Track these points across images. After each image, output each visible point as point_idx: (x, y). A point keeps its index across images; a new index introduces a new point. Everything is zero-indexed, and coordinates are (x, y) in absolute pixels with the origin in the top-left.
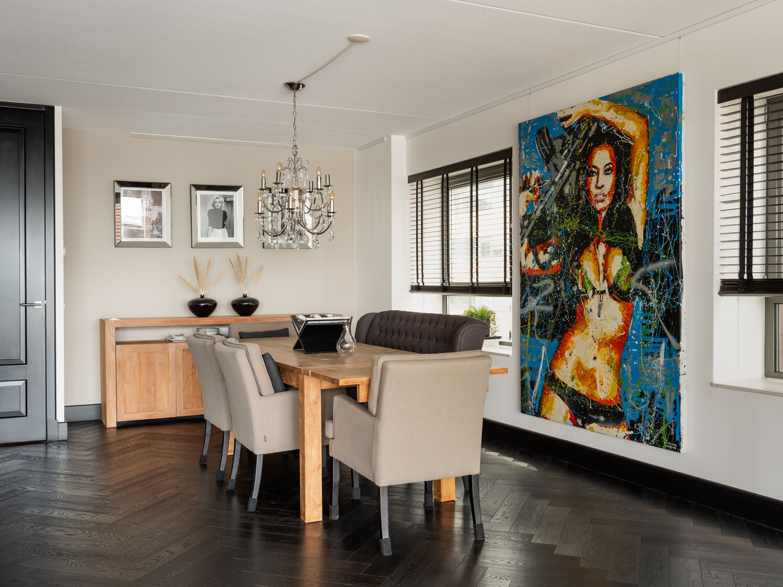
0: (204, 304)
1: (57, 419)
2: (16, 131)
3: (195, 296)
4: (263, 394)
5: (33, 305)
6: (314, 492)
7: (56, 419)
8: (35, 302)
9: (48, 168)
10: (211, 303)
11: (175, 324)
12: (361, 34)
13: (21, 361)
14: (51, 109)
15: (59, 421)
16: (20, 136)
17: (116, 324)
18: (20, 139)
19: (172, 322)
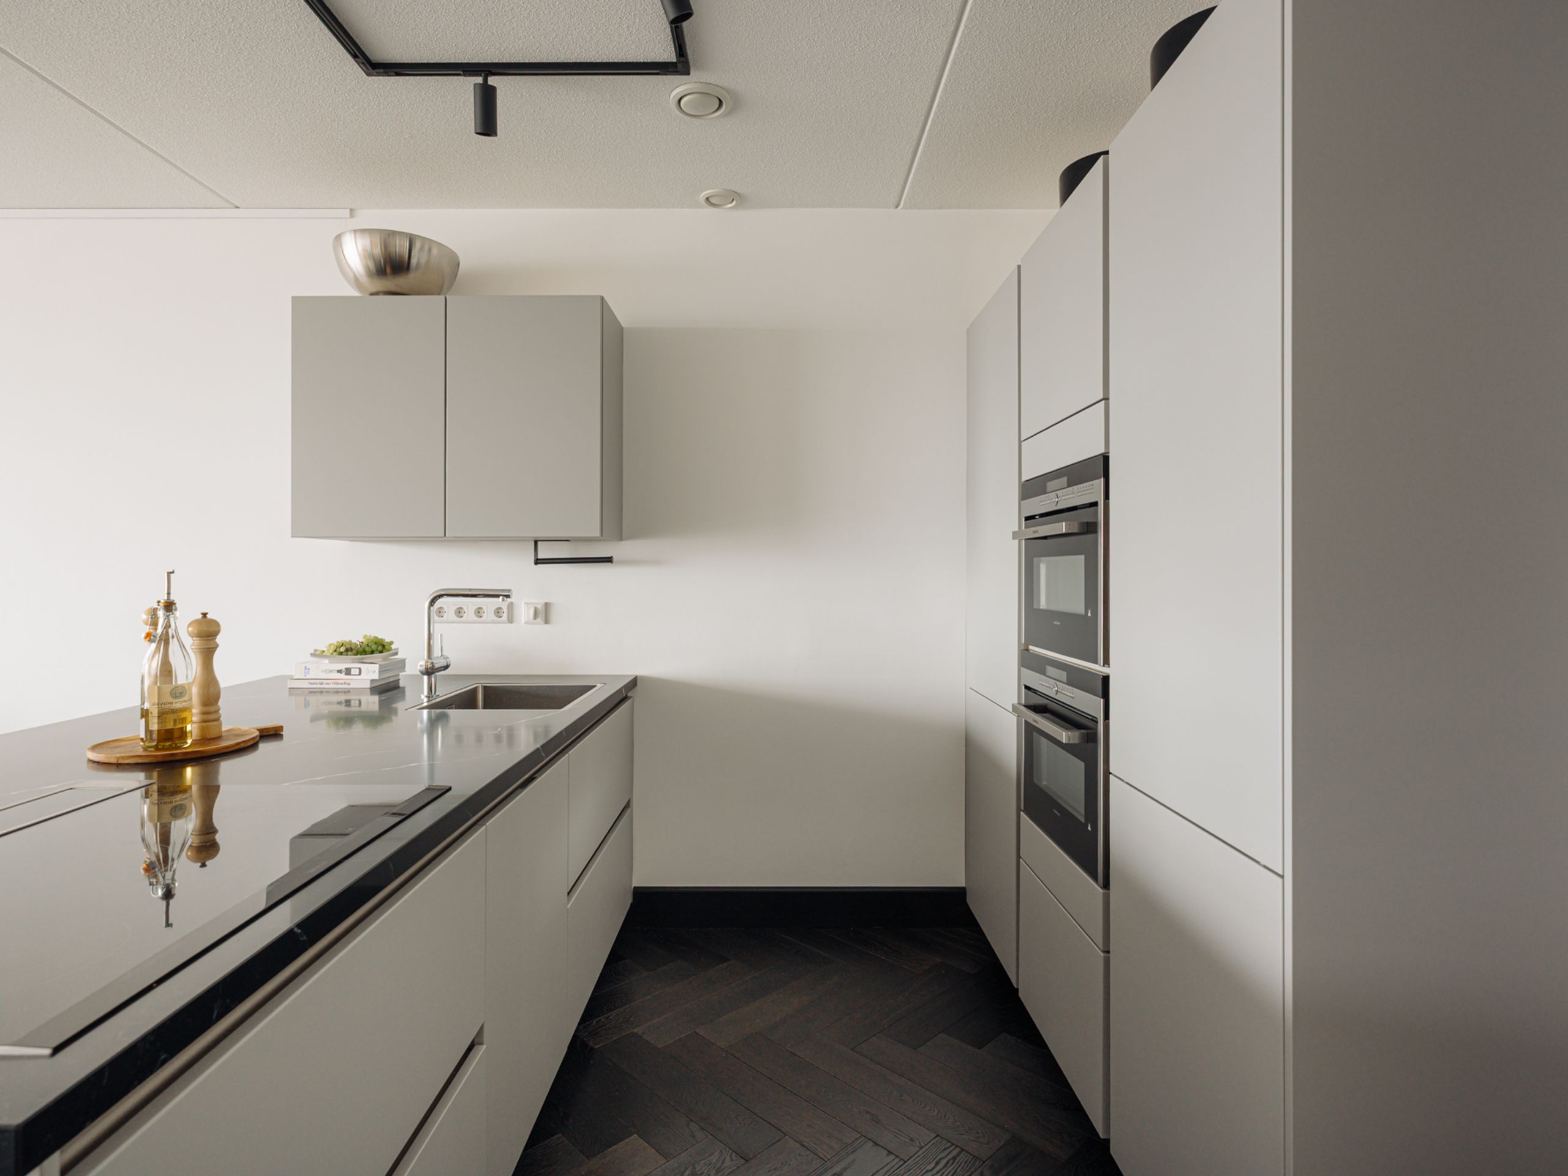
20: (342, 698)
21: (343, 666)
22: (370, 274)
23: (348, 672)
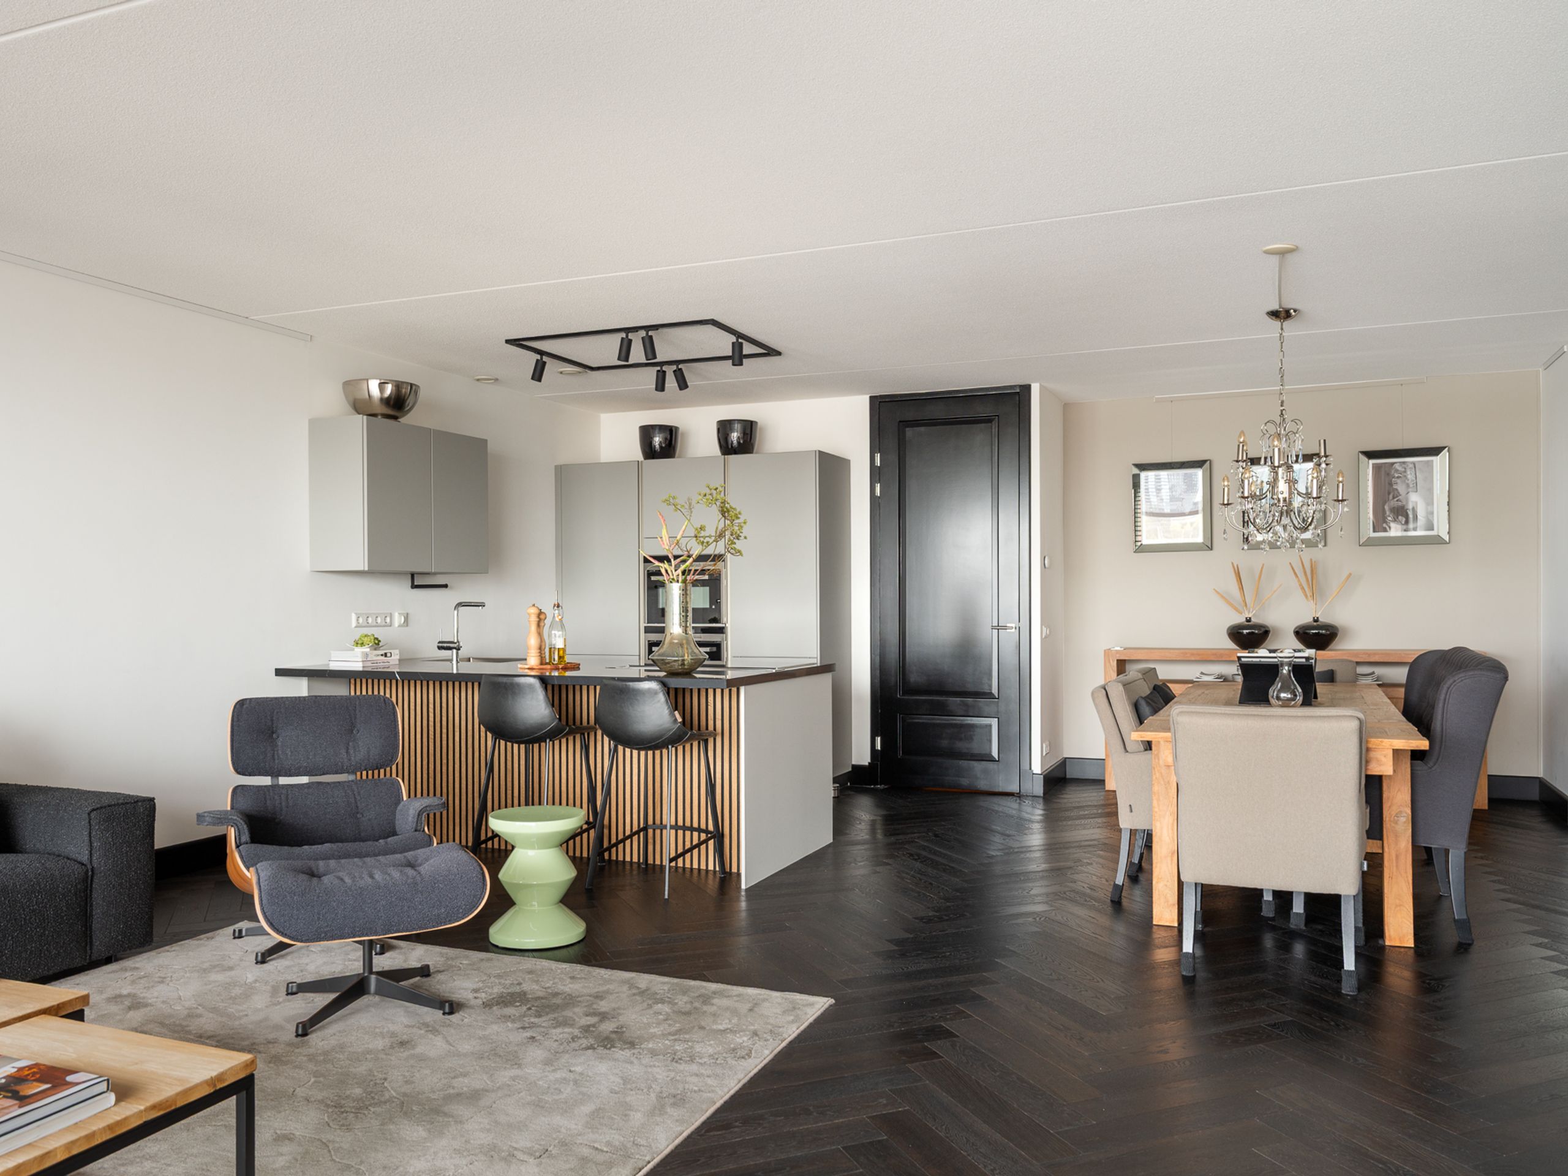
0: (1248, 631)
1: (1033, 768)
2: (988, 420)
3: (1240, 619)
4: (1128, 749)
5: (1005, 628)
6: (1166, 885)
7: (1030, 769)
8: (1008, 625)
9: (1024, 460)
10: (1259, 630)
11: (1198, 658)
12: (1276, 244)
13: (993, 695)
14: (1027, 389)
15: (1034, 772)
16: (993, 427)
17: (1118, 655)
18: (993, 430)
19: (1193, 654)
22: (382, 399)
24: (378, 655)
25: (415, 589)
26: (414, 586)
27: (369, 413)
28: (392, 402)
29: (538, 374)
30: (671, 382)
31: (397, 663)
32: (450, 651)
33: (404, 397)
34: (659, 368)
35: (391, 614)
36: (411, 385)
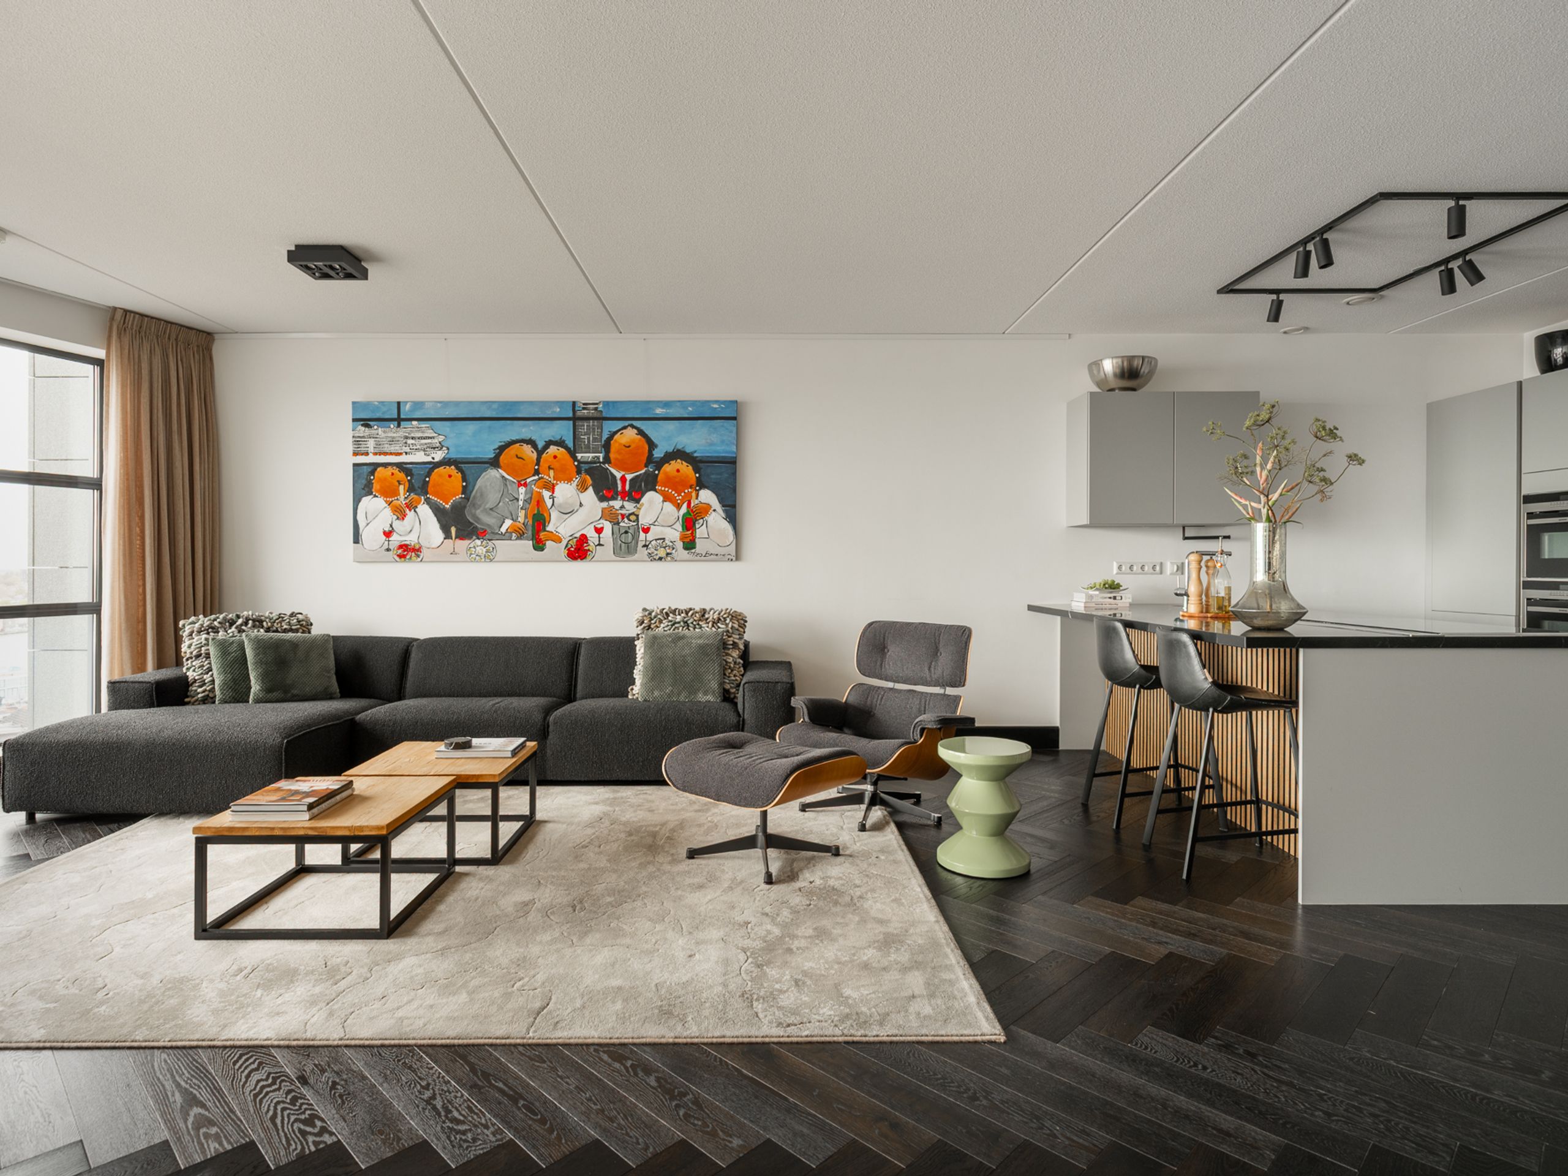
20: (1112, 612)
21: (1112, 595)
22: (1115, 375)
23: (1115, 598)
24: (1105, 598)
25: (1186, 541)
26: (1186, 538)
27: (1108, 389)
28: (1126, 375)
29: (1275, 315)
30: (1460, 278)
31: (1128, 605)
32: (1181, 597)
33: (1137, 369)
34: (1443, 268)
35: (1161, 563)
36: (1143, 358)
